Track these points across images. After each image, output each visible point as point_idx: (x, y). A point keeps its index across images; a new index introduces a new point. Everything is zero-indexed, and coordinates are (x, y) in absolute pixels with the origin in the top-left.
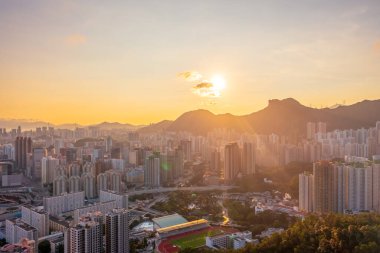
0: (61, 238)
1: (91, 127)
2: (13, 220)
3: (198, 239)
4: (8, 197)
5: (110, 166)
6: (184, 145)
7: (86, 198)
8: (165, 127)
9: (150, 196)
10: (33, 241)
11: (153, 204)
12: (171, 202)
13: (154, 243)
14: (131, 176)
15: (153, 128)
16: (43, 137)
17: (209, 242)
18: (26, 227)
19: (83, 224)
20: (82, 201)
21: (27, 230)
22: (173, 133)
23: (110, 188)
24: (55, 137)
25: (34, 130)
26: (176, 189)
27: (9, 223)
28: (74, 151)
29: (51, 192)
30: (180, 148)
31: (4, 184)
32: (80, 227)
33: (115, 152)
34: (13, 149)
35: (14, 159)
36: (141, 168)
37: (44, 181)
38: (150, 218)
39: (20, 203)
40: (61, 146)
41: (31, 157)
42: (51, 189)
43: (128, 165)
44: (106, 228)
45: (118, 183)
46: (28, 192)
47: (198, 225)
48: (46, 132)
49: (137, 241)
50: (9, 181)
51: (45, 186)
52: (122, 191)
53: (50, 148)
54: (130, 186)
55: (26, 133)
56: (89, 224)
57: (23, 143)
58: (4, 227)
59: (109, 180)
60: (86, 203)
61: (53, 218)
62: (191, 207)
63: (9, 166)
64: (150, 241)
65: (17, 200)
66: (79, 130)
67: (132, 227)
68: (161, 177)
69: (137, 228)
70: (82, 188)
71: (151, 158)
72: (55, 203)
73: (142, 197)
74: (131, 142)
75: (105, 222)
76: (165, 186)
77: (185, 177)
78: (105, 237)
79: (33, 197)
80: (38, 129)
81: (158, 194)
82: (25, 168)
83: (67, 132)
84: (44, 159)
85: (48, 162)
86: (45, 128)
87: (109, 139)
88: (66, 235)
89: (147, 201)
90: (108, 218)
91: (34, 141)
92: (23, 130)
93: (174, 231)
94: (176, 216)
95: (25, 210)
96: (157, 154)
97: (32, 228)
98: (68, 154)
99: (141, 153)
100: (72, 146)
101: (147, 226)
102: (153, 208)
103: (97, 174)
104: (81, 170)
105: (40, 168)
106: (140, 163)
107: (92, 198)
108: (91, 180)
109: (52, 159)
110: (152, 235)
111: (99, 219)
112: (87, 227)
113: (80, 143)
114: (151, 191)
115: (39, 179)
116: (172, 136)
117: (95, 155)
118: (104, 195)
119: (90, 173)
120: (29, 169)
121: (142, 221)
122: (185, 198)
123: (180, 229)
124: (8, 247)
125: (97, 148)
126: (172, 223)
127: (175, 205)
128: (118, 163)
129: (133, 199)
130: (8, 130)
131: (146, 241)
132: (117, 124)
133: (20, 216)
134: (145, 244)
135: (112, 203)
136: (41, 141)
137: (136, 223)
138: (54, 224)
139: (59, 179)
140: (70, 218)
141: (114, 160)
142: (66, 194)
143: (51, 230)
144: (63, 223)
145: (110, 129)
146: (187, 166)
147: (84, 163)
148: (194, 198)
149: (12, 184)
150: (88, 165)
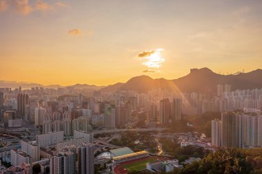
0: (48, 163)
1: (68, 88)
2: (16, 150)
3: (141, 165)
4: (12, 135)
5: (81, 114)
6: (131, 100)
7: (65, 135)
8: (120, 87)
9: (109, 135)
10: (29, 164)
11: (110, 140)
12: (123, 139)
13: (111, 167)
14: (95, 120)
15: (110, 87)
16: (37, 94)
17: (148, 167)
18: (25, 155)
19: (63, 153)
20: (62, 137)
21: (25, 156)
22: (125, 92)
23: (81, 129)
24: (44, 94)
25: (30, 89)
26: (126, 130)
27: (13, 152)
28: (57, 104)
29: (41, 132)
30: (129, 102)
31: (10, 125)
32: (60, 155)
33: (85, 105)
34: (16, 102)
35: (16, 108)
36: (102, 115)
37: (37, 124)
38: (108, 150)
39: (21, 138)
40: (48, 100)
41: (28, 108)
42: (41, 129)
43: (94, 113)
44: (79, 156)
45: (86, 125)
46: (25, 131)
47: (142, 155)
48: (38, 91)
49: (99, 165)
50: (13, 124)
51: (37, 127)
52: (89, 131)
53: (41, 102)
54: (95, 128)
55: (24, 91)
56: (67, 153)
57: (22, 98)
58: (9, 154)
59: (80, 123)
60: (65, 139)
61: (43, 149)
62: (136, 143)
63: (13, 113)
64: (108, 165)
65: (19, 136)
66: (60, 89)
67: (96, 156)
68: (116, 123)
69: (99, 157)
70: (62, 129)
71: (109, 109)
72: (44, 139)
73: (103, 135)
74: (96, 98)
75: (77, 152)
76: (118, 128)
77: (132, 122)
78: (77, 163)
79: (29, 134)
80: (33, 89)
81: (114, 133)
82: (24, 115)
83: (52, 91)
84: (37, 109)
85: (39, 111)
86: (37, 88)
87: (80, 95)
88: (51, 159)
89: (106, 138)
90: (80, 149)
91: (30, 97)
92: (23, 89)
93: (124, 159)
94: (126, 149)
95: (23, 143)
96: (113, 106)
97: (28, 156)
98: (53, 106)
99: (102, 106)
100: (55, 100)
101: (106, 155)
102: (110, 143)
103: (72, 119)
104: (62, 117)
105: (34, 115)
106: (102, 112)
107: (69, 135)
108: (68, 123)
109: (41, 108)
110: (110, 161)
111: (73, 150)
112: (66, 155)
113: (61, 98)
114: (109, 131)
115: (33, 123)
116: (124, 94)
117: (71, 106)
118: (77, 133)
119: (67, 119)
120: (26, 115)
121: (103, 151)
122: (132, 136)
123: (129, 158)
124: (13, 169)
125: (72, 101)
126: (124, 153)
127: (126, 141)
128: (87, 112)
129: (96, 137)
130: (13, 89)
131: (105, 165)
132: (86, 85)
133: (20, 147)
134: (105, 168)
135: (82, 139)
136: (35, 96)
137: (99, 153)
138: (44, 153)
139: (46, 123)
140: (54, 149)
141: (84, 110)
142: (51, 133)
143: (41, 157)
144: (49, 152)
145: (81, 88)
146: (134, 115)
147: (64, 112)
148: (139, 136)
149: (15, 126)
150: (66, 113)
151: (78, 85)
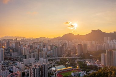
0: (28, 71)
1: (37, 39)
2: (15, 66)
3: (69, 73)
4: (13, 59)
5: (43, 50)
6: (65, 44)
7: (35, 60)
8: (59, 38)
9: (55, 60)
10: (20, 72)
11: (55, 62)
12: (61, 61)
13: (55, 74)
14: (49, 53)
15: (55, 39)
16: (23, 42)
17: (72, 74)
18: (18, 68)
19: (35, 67)
20: (34, 60)
21: (19, 68)
22: (62, 40)
23: (42, 57)
24: (27, 41)
25: (21, 39)
26: (62, 57)
27: (14, 66)
28: (32, 46)
29: (26, 58)
30: (63, 45)
31: (12, 55)
32: (33, 68)
33: (44, 46)
34: (15, 45)
35: (15, 48)
36: (52, 51)
37: (23, 54)
38: (54, 66)
39: (17, 61)
40: (28, 44)
41: (20, 47)
42: (25, 57)
43: (48, 50)
44: (41, 69)
45: (45, 55)
46: (19, 57)
47: (69, 69)
48: (24, 40)
49: (50, 73)
50: (14, 54)
51: (24, 56)
52: (46, 58)
53: (25, 45)
54: (48, 56)
55: (18, 40)
56: (36, 67)
57: (17, 43)
58: (12, 67)
59: (42, 54)
60: (35, 61)
61: (26, 65)
62: (67, 63)
63: (14, 50)
64: (54, 73)
66: (33, 40)
67: (49, 69)
68: (58, 55)
69: (50, 69)
70: (34, 57)
71: (55, 48)
72: (27, 61)
73: (52, 60)
74: (49, 43)
75: (41, 67)
76: (59, 57)
77: (65, 54)
78: (41, 72)
79: (20, 59)
80: (22, 39)
81: (57, 59)
82: (18, 51)
83: (30, 40)
84: (23, 48)
86: (24, 39)
87: (42, 42)
88: (30, 70)
89: (54, 61)
90: (42, 66)
91: (21, 43)
92: (17, 40)
93: (62, 70)
94: (62, 66)
95: (18, 63)
96: (57, 47)
97: (20, 68)
98: (30, 47)
99: (52, 47)
100: (31, 44)
101: (53, 69)
103: (39, 53)
104: (34, 51)
105: (22, 51)
106: (51, 49)
107: (37, 60)
108: (37, 54)
109: (26, 48)
110: (55, 71)
111: (39, 66)
112: (36, 68)
113: (34, 43)
114: (55, 58)
115: (22, 54)
116: (61, 41)
117: (38, 47)
118: (40, 59)
119: (37, 52)
120: (19, 51)
121: (52, 67)
122: (65, 60)
124: (13, 74)
125: (39, 45)
126: (61, 68)
127: (62, 62)
128: (45, 49)
129: (49, 60)
130: (13, 40)
131: (53, 73)
132: (44, 38)
134: (53, 74)
135: (43, 61)
136: (23, 43)
137: (50, 68)
138: (26, 67)
139: (28, 54)
140: (31, 65)
141: (44, 49)
142: (29, 58)
143: (25, 69)
144: (29, 67)
145: (42, 39)
146: (66, 51)
147: (35, 49)
148: (68, 61)
149: (15, 55)
150: (36, 50)
151: (41, 37)
